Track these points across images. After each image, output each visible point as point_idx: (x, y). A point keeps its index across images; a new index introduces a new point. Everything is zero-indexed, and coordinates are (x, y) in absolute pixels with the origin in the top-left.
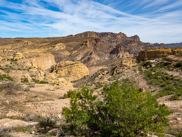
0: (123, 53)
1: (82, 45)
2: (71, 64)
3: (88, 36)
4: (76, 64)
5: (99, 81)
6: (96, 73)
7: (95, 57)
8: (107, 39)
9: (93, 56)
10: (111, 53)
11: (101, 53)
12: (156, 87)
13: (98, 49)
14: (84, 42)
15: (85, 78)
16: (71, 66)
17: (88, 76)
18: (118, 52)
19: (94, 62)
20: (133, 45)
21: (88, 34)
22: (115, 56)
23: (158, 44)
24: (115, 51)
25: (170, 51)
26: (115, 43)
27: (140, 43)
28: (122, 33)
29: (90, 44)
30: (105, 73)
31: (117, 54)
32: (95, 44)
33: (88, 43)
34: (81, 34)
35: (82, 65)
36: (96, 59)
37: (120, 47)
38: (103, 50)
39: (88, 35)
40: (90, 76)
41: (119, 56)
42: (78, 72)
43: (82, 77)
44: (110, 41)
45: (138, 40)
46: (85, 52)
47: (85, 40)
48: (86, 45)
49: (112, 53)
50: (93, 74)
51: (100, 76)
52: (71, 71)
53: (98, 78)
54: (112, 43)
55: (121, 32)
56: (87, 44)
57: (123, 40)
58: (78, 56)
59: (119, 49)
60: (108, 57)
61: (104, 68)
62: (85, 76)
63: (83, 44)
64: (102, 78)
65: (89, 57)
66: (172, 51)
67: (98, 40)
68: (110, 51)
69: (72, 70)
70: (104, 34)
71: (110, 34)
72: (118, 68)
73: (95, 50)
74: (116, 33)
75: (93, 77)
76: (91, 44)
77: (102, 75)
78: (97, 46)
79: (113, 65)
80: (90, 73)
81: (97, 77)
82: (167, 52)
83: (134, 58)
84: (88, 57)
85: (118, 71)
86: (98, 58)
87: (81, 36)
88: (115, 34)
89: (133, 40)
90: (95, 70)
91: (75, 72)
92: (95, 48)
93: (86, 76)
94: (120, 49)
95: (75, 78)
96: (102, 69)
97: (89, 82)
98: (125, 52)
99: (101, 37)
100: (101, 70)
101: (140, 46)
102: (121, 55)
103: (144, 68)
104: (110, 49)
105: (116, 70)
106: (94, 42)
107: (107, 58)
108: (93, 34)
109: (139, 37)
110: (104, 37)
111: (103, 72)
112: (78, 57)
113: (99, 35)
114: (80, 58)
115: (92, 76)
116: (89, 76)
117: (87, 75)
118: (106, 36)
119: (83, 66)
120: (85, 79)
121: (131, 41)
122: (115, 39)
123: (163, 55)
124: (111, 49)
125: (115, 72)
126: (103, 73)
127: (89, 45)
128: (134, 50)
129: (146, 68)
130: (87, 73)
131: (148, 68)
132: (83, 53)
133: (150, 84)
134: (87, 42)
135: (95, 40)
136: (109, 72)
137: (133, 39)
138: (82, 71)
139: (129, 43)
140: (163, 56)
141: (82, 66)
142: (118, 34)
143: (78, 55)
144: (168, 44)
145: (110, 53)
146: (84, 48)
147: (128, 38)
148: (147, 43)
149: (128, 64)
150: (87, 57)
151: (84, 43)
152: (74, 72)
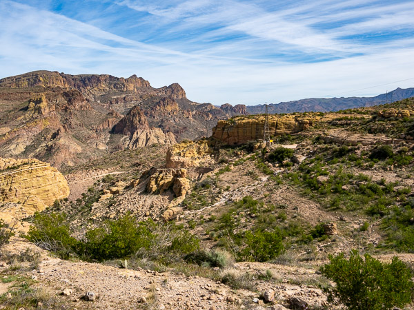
0: (148, 131)
1: (26, 109)
2: (8, 168)
3: (40, 84)
4: (26, 168)
5: (107, 213)
6: (89, 190)
7: (67, 143)
8: (98, 94)
9: (62, 141)
10: (114, 131)
11: (85, 132)
12: (355, 216)
13: (74, 121)
14: (30, 102)
15: (56, 206)
16: (8, 173)
17: (66, 200)
18: (133, 129)
19: (66, 160)
20: (169, 108)
21: (41, 79)
22: (125, 140)
23: (231, 107)
24: (124, 127)
25: (293, 121)
26: (121, 104)
27: (186, 105)
28: (138, 77)
29: (50, 107)
30: (121, 189)
31: (132, 134)
32: (66, 108)
33: (44, 104)
34: (18, 79)
35: (46, 169)
36: (72, 151)
37: (139, 114)
38: (91, 125)
39: (40, 81)
40: (74, 199)
41: (137, 141)
42: (33, 191)
43: (46, 206)
44: (105, 99)
45: (180, 97)
46: (37, 130)
47: (34, 96)
48: (39, 110)
49: (117, 130)
50: (83, 194)
51: (104, 197)
52: (10, 190)
53: (100, 204)
54: (111, 103)
55: (135, 76)
56: (40, 108)
57: (141, 97)
58: (15, 141)
59: (136, 120)
60: (107, 144)
61: (114, 175)
62: (56, 201)
63: (29, 107)
64: (115, 202)
65: (50, 144)
66: (296, 120)
67: (73, 95)
68: (111, 126)
69: (14, 186)
70: (87, 80)
71: (105, 80)
72: (161, 172)
73: (66, 124)
74: (123, 78)
75: (83, 203)
76: (54, 107)
77: (109, 195)
78: (71, 113)
79: (137, 165)
80: (73, 190)
81: (97, 201)
82: (286, 124)
83: (202, 143)
84: (47, 146)
85: (162, 179)
86: (76, 147)
87: (17, 85)
88: (118, 79)
89: (170, 97)
90: (86, 180)
91: (24, 191)
92: (67, 119)
93: (61, 201)
94: (139, 121)
95: (25, 209)
96: (107, 176)
97: (72, 218)
98: (151, 127)
99: (79, 87)
100: (104, 181)
101: (188, 111)
102: (141, 135)
103: (274, 166)
104: (111, 120)
105: (157, 178)
106: (62, 100)
107: (102, 147)
108: (57, 80)
109: (182, 89)
110: (89, 88)
111: (113, 184)
112: (14, 146)
113: (73, 83)
114: (22, 148)
115: (78, 200)
116: (71, 199)
117: (62, 197)
118: (94, 85)
119: (48, 172)
120: (58, 209)
121: (164, 100)
122: (121, 94)
123: (275, 132)
124: (113, 121)
125: (153, 182)
126: (114, 189)
127: (47, 110)
128: (172, 121)
129: (282, 166)
130: (64, 192)
131: (287, 165)
132: (30, 134)
133: (334, 210)
134: (40, 101)
135: (66, 94)
136: (132, 185)
137: (169, 93)
138: (48, 188)
139: (158, 103)
140: (276, 134)
141: (45, 172)
142: (127, 80)
143: (13, 139)
144: (252, 107)
145: (110, 132)
146: (32, 119)
147: (155, 90)
148: (204, 105)
149: (187, 160)
150: (44, 144)
151: (32, 105)
152: (20, 191)
